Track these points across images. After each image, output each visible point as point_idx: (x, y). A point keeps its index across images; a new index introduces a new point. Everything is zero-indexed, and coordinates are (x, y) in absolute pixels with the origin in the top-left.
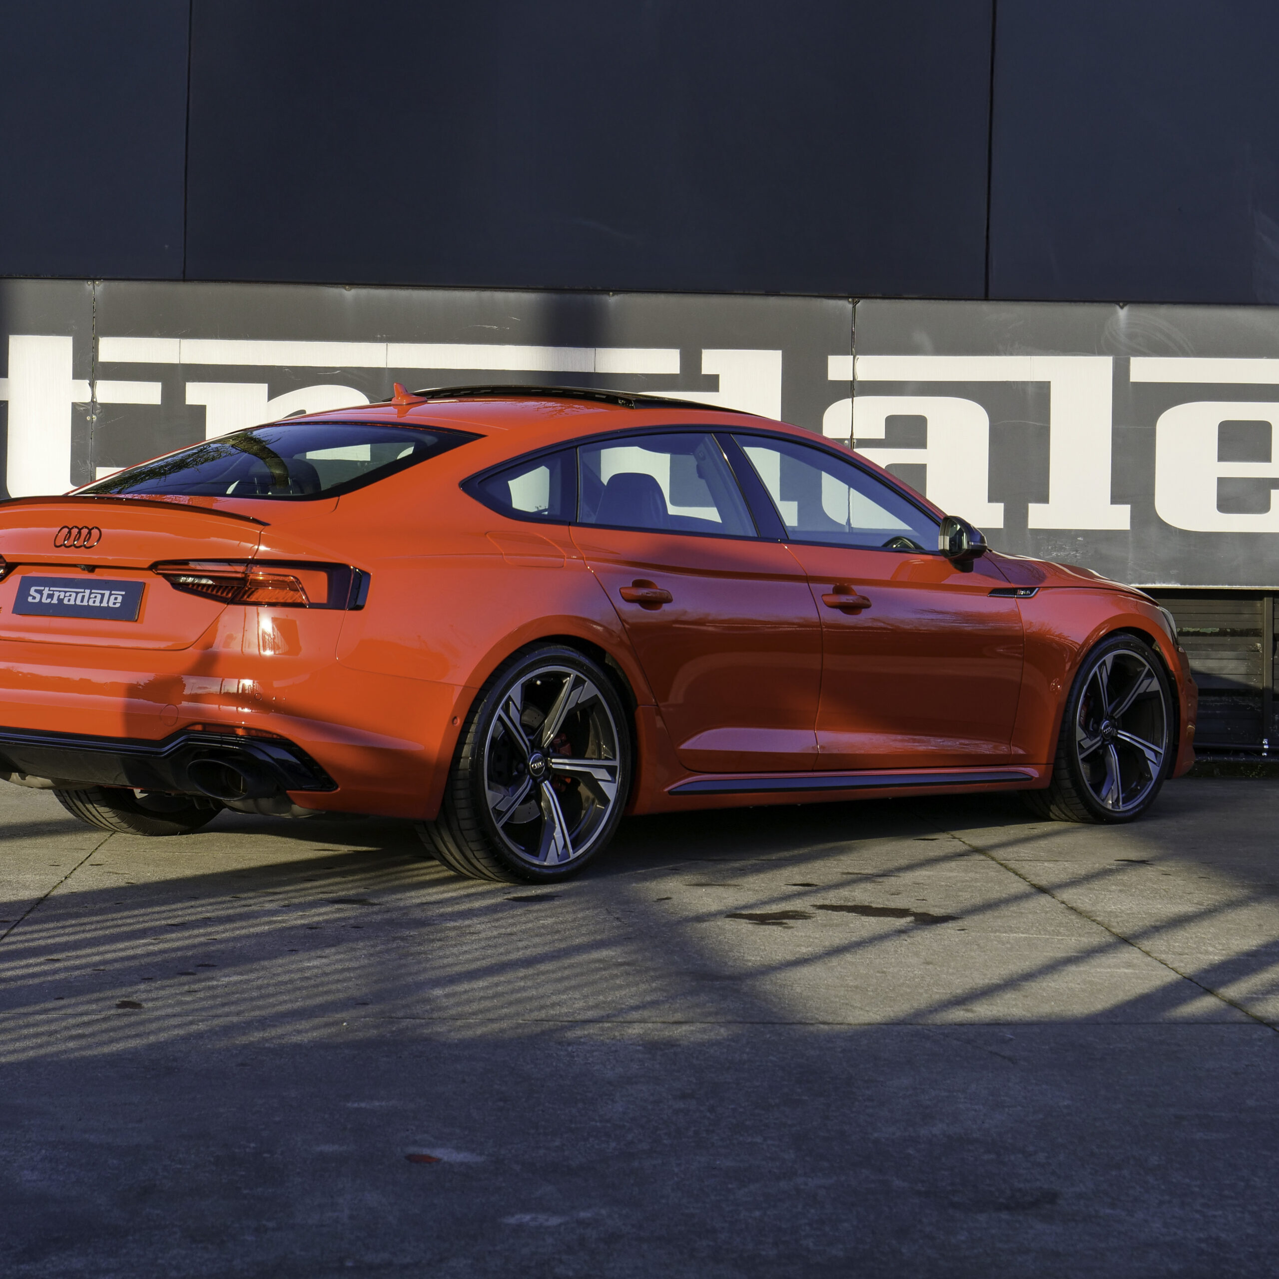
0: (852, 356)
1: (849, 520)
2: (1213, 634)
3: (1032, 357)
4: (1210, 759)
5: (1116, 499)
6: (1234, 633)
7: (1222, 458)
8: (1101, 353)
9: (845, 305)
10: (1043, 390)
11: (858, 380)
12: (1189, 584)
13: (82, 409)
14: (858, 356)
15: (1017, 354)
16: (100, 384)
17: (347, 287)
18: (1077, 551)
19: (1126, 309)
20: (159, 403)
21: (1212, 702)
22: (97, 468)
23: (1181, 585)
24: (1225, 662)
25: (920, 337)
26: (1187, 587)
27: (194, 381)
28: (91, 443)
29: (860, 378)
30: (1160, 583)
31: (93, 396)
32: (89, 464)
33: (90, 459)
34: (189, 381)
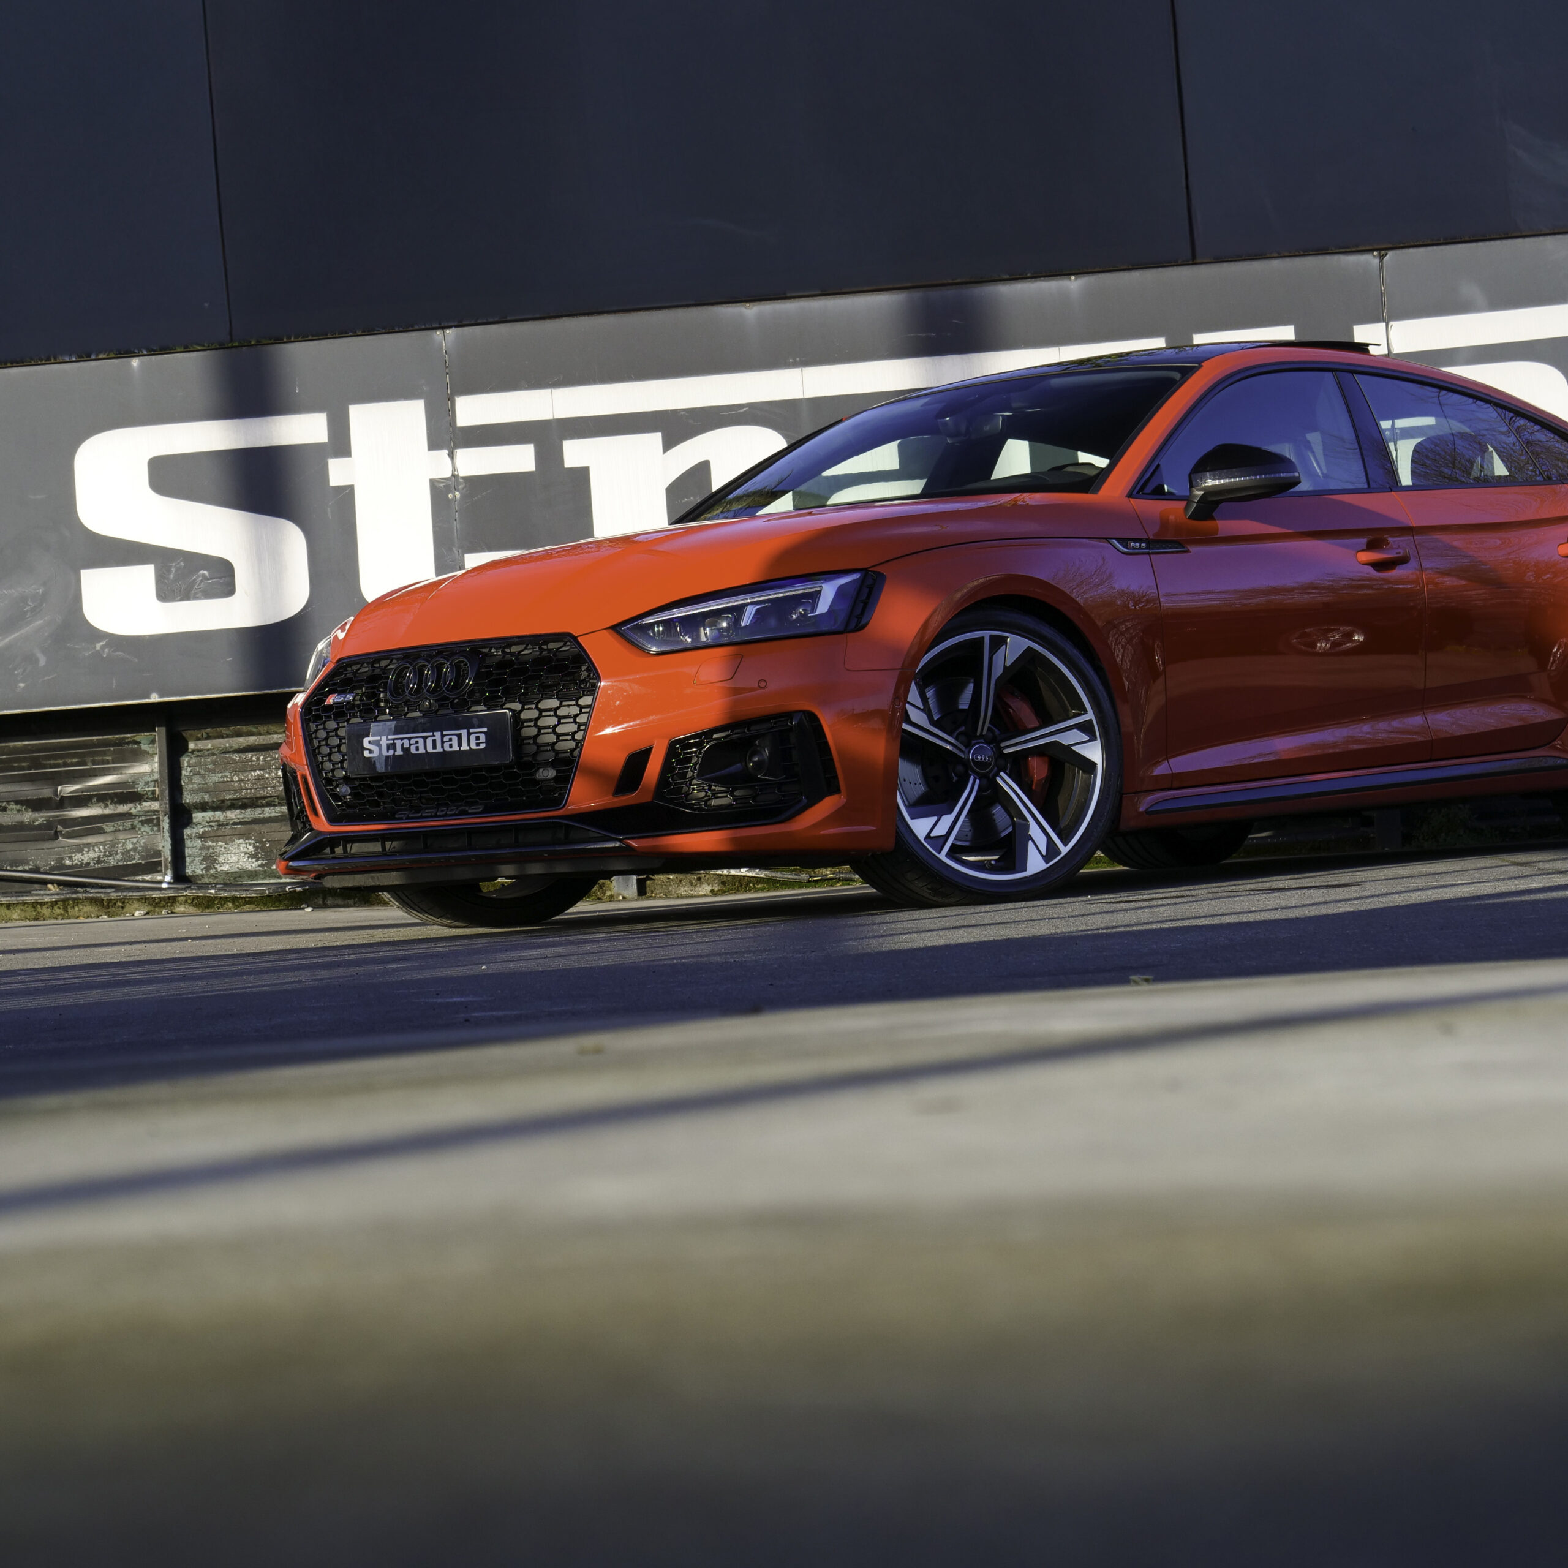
0: (1384, 324)
9: (1370, 260)
11: (1395, 352)
13: (442, 485)
14: (1391, 323)
16: (460, 453)
17: (747, 305)
20: (533, 469)
22: (466, 554)
25: (1470, 290)
27: (572, 437)
28: (456, 526)
29: (1397, 349)
31: (454, 468)
32: (456, 552)
33: (457, 545)
34: (566, 439)
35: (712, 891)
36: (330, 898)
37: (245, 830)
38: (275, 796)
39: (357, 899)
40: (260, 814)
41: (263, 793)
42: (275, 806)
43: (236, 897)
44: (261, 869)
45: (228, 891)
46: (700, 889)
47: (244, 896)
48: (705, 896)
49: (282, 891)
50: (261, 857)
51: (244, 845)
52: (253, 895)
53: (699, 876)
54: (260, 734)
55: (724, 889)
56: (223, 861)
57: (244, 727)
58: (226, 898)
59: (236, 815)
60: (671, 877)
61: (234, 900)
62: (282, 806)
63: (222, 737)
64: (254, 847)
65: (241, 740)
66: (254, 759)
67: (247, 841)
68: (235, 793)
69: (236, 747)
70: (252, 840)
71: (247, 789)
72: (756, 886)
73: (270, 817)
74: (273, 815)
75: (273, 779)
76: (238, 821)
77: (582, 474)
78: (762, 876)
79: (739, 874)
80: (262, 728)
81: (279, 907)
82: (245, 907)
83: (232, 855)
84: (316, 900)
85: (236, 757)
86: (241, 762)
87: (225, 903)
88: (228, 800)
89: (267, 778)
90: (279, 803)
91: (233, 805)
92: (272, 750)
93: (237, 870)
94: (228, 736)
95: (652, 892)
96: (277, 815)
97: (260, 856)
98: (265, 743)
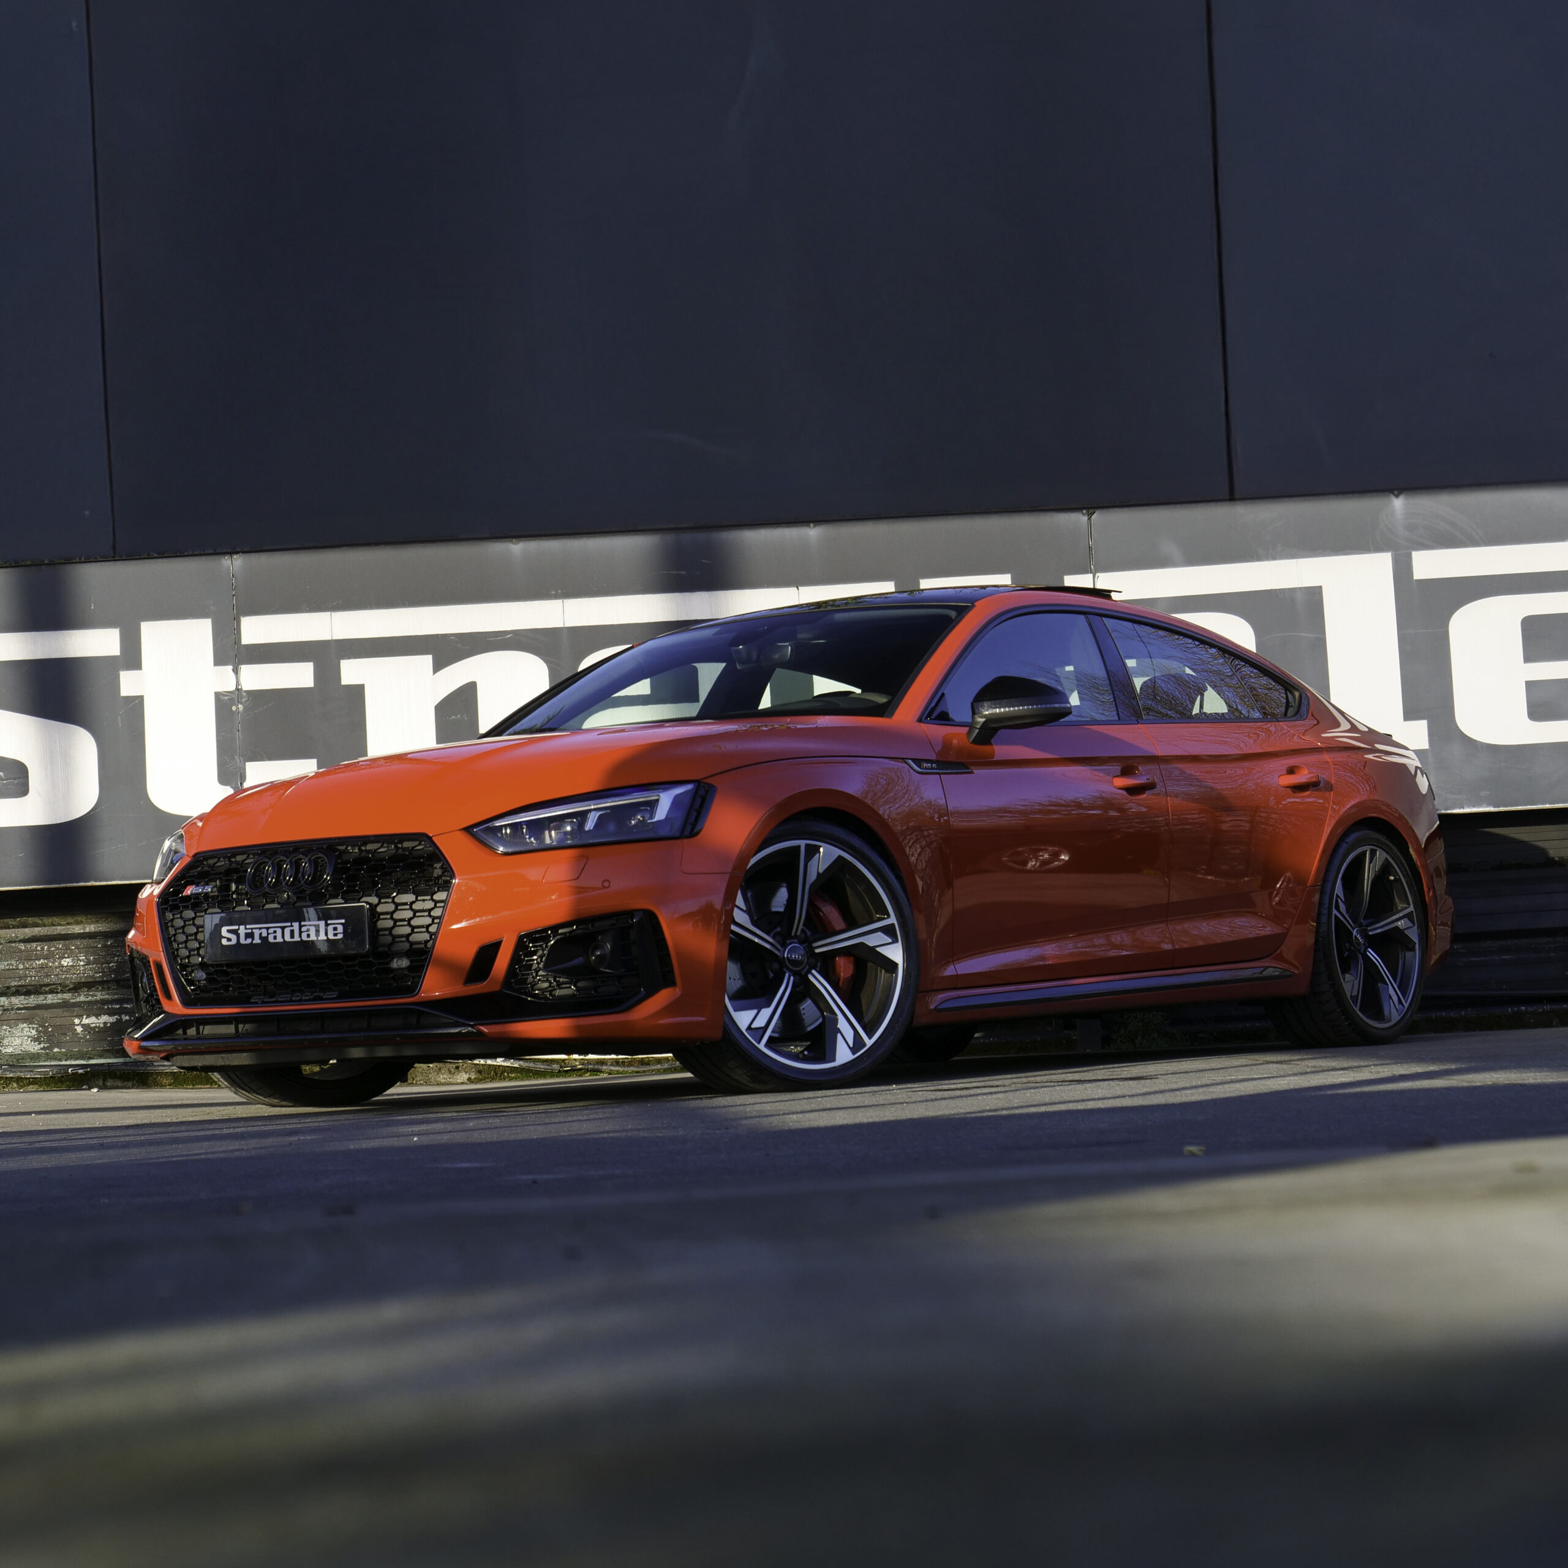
0: (1091, 575)
3: (1298, 560)
4: (1547, 1008)
5: (1409, 714)
7: (1528, 658)
8: (1378, 549)
9: (1080, 518)
10: (1313, 597)
12: (1503, 807)
13: (226, 698)
14: (1097, 574)
15: (1281, 558)
16: (245, 669)
17: (514, 540)
19: (1402, 498)
20: (312, 685)
22: (247, 764)
23: (1494, 807)
25: (1169, 548)
26: (1502, 809)
27: (349, 658)
28: (239, 735)
30: (1469, 807)
31: (238, 683)
32: (238, 760)
33: (238, 754)
34: (343, 658)
35: (469, 1079)
36: (110, 1080)
37: (29, 1015)
38: (59, 984)
39: (135, 1082)
40: (43, 1000)
41: (46, 981)
42: (57, 993)
43: (21, 1078)
44: (43, 1051)
45: (14, 1072)
46: (458, 1077)
47: (29, 1076)
48: (462, 1083)
49: (64, 1073)
50: (43, 1041)
51: (28, 1029)
52: (37, 1076)
53: (457, 1065)
54: (45, 926)
55: (481, 1077)
56: (7, 1044)
57: (30, 919)
58: (11, 1078)
59: (20, 1001)
60: (431, 1065)
61: (19, 1080)
62: (65, 993)
63: (9, 928)
64: (37, 1031)
65: (27, 930)
66: (39, 948)
67: (30, 1026)
68: (20, 980)
69: (22, 937)
70: (35, 1024)
71: (31, 977)
72: (510, 1075)
73: (52, 1003)
74: (55, 1001)
75: (56, 968)
76: (22, 1006)
77: (357, 692)
78: (516, 1065)
79: (495, 1063)
80: (47, 920)
81: (61, 1087)
82: (29, 1087)
83: (16, 1038)
84: (97, 1082)
85: (22, 946)
86: (27, 951)
87: (9, 1084)
88: (13, 987)
89: (51, 967)
90: (61, 990)
91: (17, 992)
92: (56, 941)
93: (20, 1052)
94: (14, 927)
95: (413, 1079)
96: (59, 1001)
97: (42, 1039)
98: (49, 933)
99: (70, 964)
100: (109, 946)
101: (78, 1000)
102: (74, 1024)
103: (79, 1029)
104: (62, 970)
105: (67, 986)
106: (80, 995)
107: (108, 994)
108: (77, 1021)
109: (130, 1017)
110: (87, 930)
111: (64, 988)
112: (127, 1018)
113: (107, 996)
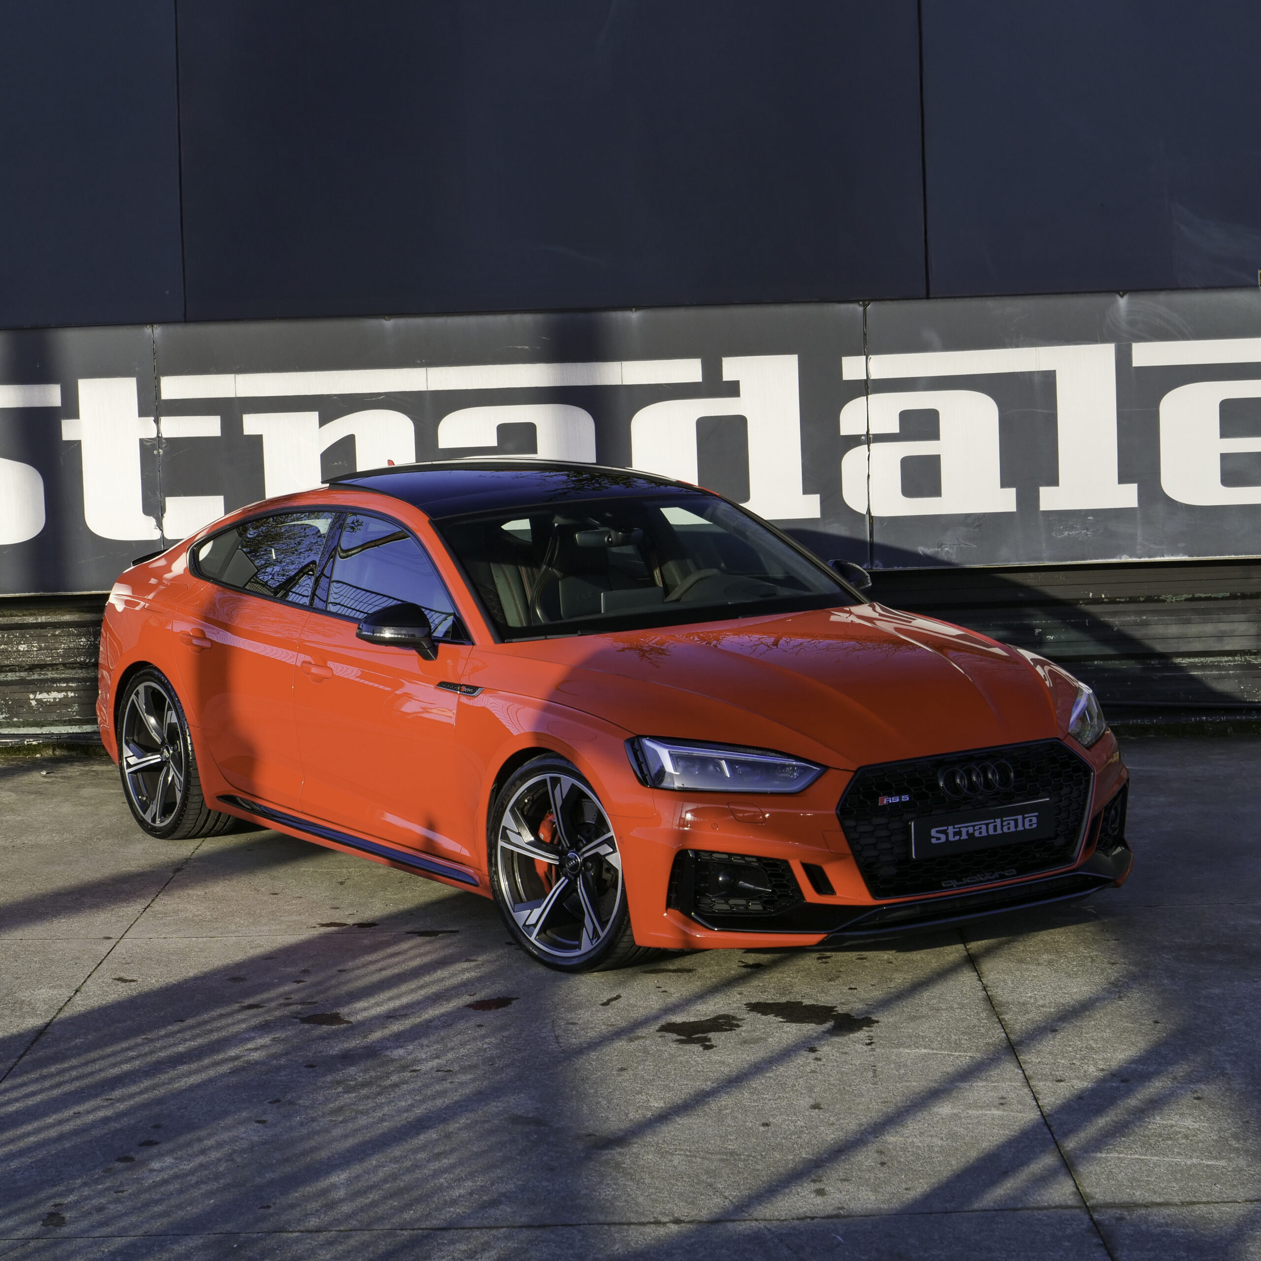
0: (865, 356)
1: (869, 509)
2: (1223, 598)
3: (1037, 348)
4: (1223, 718)
5: (1123, 478)
6: (1244, 597)
7: (1224, 434)
8: (1102, 339)
9: (856, 308)
10: (1048, 379)
11: (872, 378)
12: (1196, 556)
13: (149, 444)
14: (870, 356)
15: (1023, 346)
16: (164, 420)
17: (387, 318)
18: (1088, 530)
19: (1126, 297)
20: (219, 435)
21: (1226, 662)
22: (167, 499)
23: (1189, 556)
24: (1236, 624)
25: (929, 334)
26: (1195, 558)
27: (250, 413)
28: (159, 475)
29: (873, 376)
30: (1168, 556)
31: (158, 432)
32: (159, 495)
33: (159, 490)
34: (245, 413)
36: (58, 750)
38: (16, 665)
41: (7, 662)
42: (16, 672)
49: (21, 744)
54: (5, 616)
62: (22, 672)
73: (12, 680)
74: (14, 678)
75: (14, 652)
77: (258, 440)
80: (6, 613)
89: (10, 651)
90: (19, 670)
92: (13, 629)
96: (18, 679)
98: (8, 622)
99: (26, 649)
100: (57, 635)
101: (33, 678)
102: (29, 699)
103: (34, 703)
104: (19, 654)
105: (24, 667)
106: (34, 674)
107: (57, 673)
108: (32, 696)
109: (75, 694)
110: (39, 620)
111: (21, 668)
112: (73, 694)
113: (56, 675)
